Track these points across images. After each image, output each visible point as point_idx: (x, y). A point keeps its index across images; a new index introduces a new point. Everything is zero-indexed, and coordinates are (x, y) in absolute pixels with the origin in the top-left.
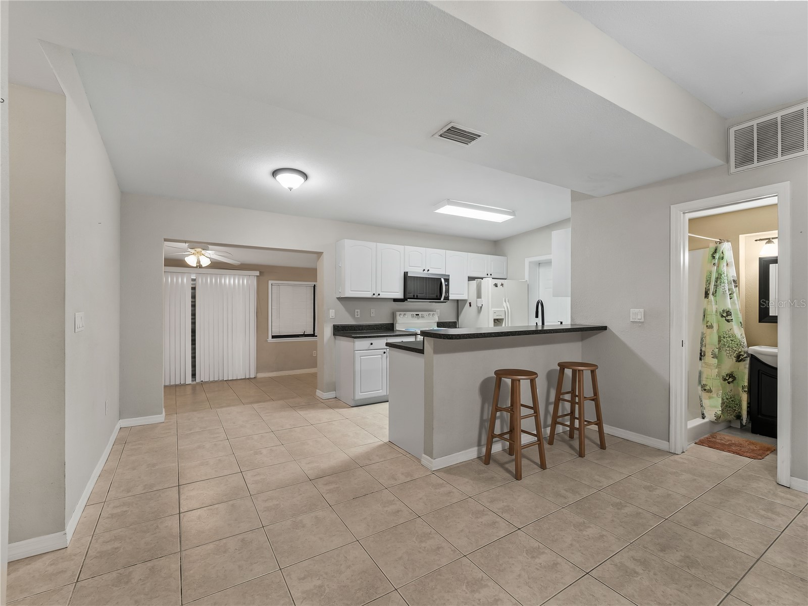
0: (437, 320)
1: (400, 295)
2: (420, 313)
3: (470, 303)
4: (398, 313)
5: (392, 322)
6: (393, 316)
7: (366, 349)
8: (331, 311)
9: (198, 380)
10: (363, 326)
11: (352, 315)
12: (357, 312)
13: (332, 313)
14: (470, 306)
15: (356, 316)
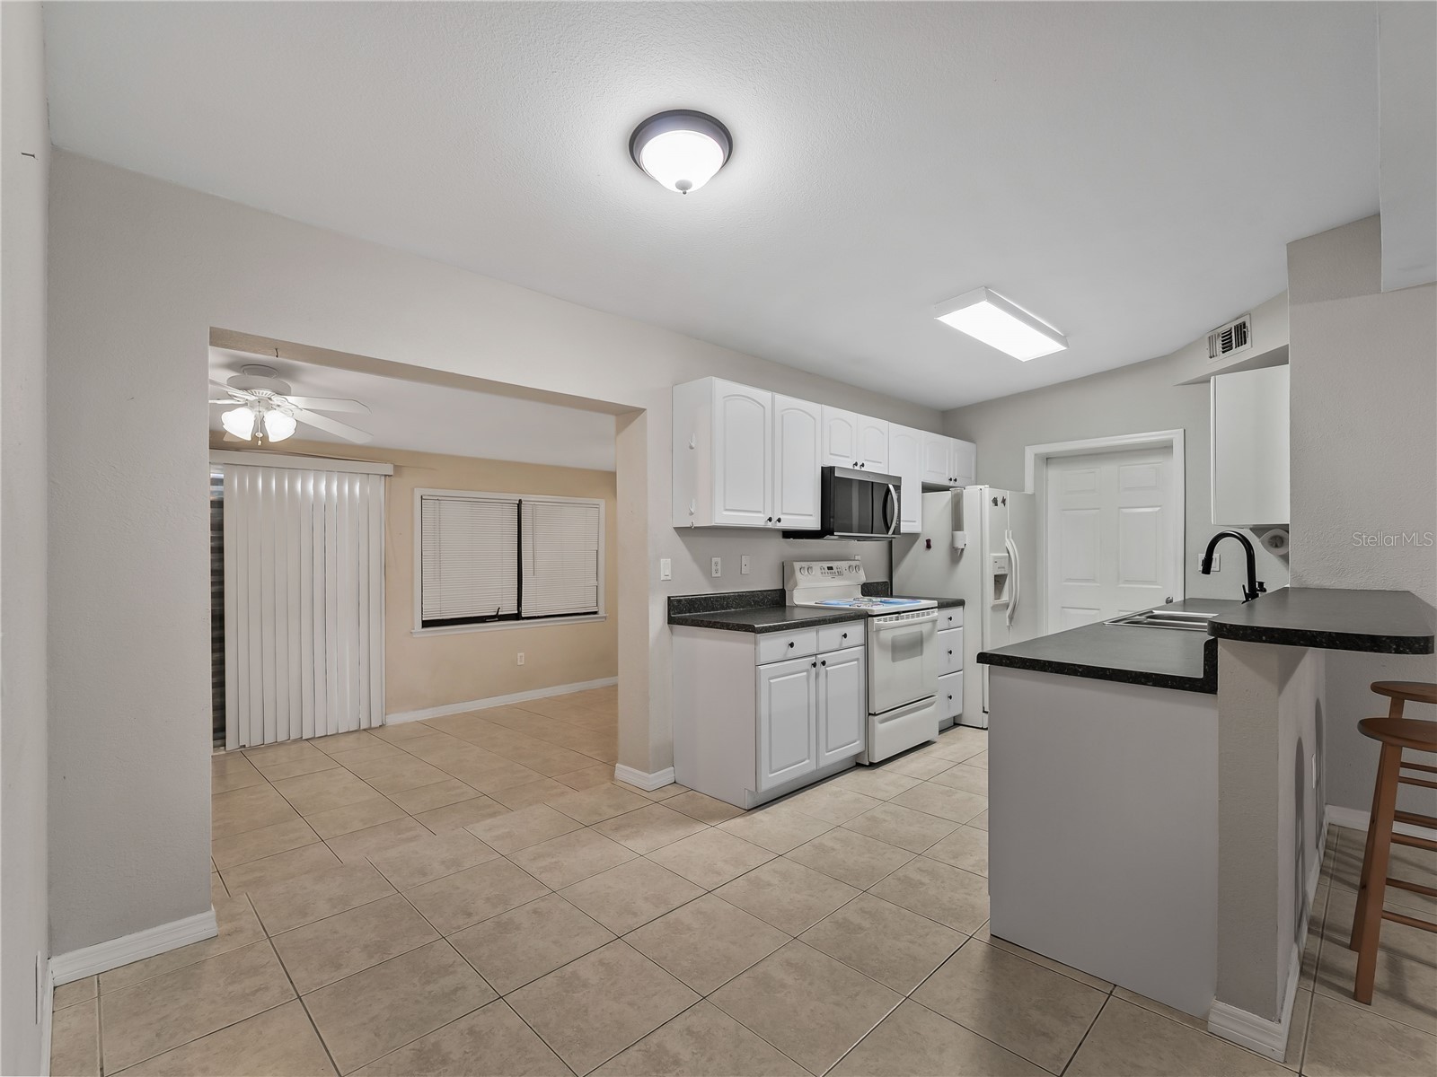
0: (863, 579)
1: (814, 523)
2: (834, 564)
3: (928, 542)
4: (797, 565)
5: (781, 588)
6: (785, 571)
7: (780, 658)
8: (663, 561)
9: (231, 743)
10: (729, 597)
11: (707, 571)
12: (716, 563)
13: (665, 568)
14: (929, 546)
15: (714, 575)
